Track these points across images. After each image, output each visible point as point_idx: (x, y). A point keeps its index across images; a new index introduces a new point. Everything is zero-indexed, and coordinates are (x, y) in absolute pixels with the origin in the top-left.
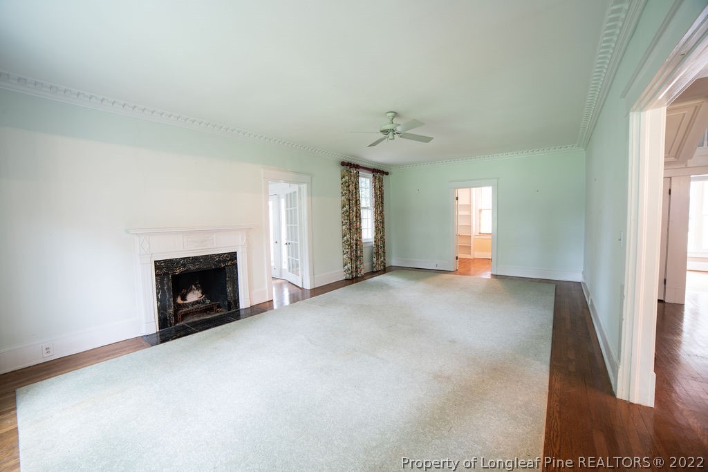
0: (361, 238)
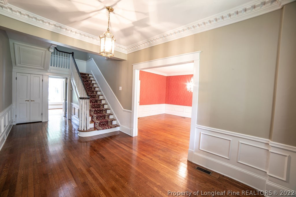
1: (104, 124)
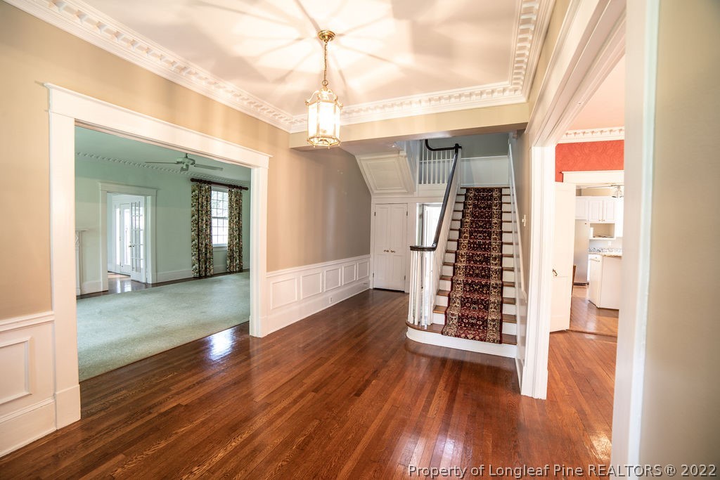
0: (211, 242)
1: (473, 325)
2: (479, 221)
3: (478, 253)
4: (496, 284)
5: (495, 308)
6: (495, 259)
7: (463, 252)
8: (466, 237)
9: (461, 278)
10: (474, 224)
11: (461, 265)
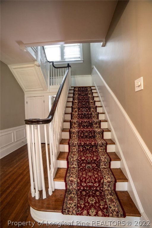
2: (83, 102)
3: (85, 120)
4: (103, 144)
5: (105, 165)
6: (96, 123)
7: (75, 120)
8: (76, 111)
9: (76, 142)
10: (80, 103)
11: (75, 130)
